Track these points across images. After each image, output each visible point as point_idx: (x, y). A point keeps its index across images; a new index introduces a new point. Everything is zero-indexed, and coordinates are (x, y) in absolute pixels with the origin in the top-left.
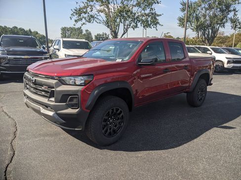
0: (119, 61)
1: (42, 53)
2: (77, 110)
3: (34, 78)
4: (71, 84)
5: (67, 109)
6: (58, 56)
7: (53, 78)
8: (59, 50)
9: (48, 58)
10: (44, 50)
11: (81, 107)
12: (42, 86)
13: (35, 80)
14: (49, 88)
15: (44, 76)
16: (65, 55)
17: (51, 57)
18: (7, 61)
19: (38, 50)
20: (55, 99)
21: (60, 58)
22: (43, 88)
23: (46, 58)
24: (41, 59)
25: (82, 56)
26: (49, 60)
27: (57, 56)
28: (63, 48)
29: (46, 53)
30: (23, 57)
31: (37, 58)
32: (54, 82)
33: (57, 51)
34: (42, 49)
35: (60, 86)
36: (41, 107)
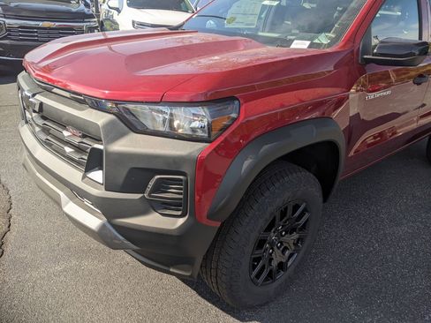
0: (300, 45)
1: (82, 16)
2: (181, 221)
3: (40, 98)
4: (161, 129)
5: (144, 212)
6: (117, 24)
7: (97, 105)
8: (118, 10)
9: (96, 28)
10: (86, 10)
11: (193, 215)
12: (64, 127)
13: (41, 104)
14: (84, 136)
15: (67, 94)
16: (133, 22)
17: (102, 27)
18: (4, 33)
19: (74, 10)
20: (106, 177)
21: (121, 28)
22: (66, 133)
23: (91, 30)
24: (81, 31)
25: (180, 26)
26: (97, 36)
27: (115, 26)
28: (129, 5)
29: (91, 16)
30: (41, 24)
31: (71, 28)
32: (99, 119)
33: (116, 12)
34: (82, 6)
35: (122, 135)
36: (61, 194)
